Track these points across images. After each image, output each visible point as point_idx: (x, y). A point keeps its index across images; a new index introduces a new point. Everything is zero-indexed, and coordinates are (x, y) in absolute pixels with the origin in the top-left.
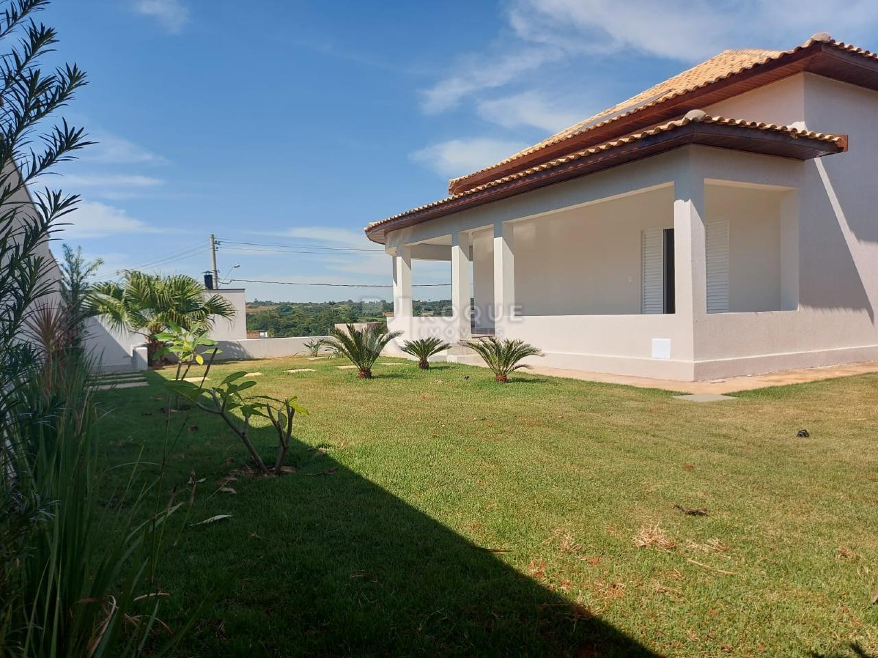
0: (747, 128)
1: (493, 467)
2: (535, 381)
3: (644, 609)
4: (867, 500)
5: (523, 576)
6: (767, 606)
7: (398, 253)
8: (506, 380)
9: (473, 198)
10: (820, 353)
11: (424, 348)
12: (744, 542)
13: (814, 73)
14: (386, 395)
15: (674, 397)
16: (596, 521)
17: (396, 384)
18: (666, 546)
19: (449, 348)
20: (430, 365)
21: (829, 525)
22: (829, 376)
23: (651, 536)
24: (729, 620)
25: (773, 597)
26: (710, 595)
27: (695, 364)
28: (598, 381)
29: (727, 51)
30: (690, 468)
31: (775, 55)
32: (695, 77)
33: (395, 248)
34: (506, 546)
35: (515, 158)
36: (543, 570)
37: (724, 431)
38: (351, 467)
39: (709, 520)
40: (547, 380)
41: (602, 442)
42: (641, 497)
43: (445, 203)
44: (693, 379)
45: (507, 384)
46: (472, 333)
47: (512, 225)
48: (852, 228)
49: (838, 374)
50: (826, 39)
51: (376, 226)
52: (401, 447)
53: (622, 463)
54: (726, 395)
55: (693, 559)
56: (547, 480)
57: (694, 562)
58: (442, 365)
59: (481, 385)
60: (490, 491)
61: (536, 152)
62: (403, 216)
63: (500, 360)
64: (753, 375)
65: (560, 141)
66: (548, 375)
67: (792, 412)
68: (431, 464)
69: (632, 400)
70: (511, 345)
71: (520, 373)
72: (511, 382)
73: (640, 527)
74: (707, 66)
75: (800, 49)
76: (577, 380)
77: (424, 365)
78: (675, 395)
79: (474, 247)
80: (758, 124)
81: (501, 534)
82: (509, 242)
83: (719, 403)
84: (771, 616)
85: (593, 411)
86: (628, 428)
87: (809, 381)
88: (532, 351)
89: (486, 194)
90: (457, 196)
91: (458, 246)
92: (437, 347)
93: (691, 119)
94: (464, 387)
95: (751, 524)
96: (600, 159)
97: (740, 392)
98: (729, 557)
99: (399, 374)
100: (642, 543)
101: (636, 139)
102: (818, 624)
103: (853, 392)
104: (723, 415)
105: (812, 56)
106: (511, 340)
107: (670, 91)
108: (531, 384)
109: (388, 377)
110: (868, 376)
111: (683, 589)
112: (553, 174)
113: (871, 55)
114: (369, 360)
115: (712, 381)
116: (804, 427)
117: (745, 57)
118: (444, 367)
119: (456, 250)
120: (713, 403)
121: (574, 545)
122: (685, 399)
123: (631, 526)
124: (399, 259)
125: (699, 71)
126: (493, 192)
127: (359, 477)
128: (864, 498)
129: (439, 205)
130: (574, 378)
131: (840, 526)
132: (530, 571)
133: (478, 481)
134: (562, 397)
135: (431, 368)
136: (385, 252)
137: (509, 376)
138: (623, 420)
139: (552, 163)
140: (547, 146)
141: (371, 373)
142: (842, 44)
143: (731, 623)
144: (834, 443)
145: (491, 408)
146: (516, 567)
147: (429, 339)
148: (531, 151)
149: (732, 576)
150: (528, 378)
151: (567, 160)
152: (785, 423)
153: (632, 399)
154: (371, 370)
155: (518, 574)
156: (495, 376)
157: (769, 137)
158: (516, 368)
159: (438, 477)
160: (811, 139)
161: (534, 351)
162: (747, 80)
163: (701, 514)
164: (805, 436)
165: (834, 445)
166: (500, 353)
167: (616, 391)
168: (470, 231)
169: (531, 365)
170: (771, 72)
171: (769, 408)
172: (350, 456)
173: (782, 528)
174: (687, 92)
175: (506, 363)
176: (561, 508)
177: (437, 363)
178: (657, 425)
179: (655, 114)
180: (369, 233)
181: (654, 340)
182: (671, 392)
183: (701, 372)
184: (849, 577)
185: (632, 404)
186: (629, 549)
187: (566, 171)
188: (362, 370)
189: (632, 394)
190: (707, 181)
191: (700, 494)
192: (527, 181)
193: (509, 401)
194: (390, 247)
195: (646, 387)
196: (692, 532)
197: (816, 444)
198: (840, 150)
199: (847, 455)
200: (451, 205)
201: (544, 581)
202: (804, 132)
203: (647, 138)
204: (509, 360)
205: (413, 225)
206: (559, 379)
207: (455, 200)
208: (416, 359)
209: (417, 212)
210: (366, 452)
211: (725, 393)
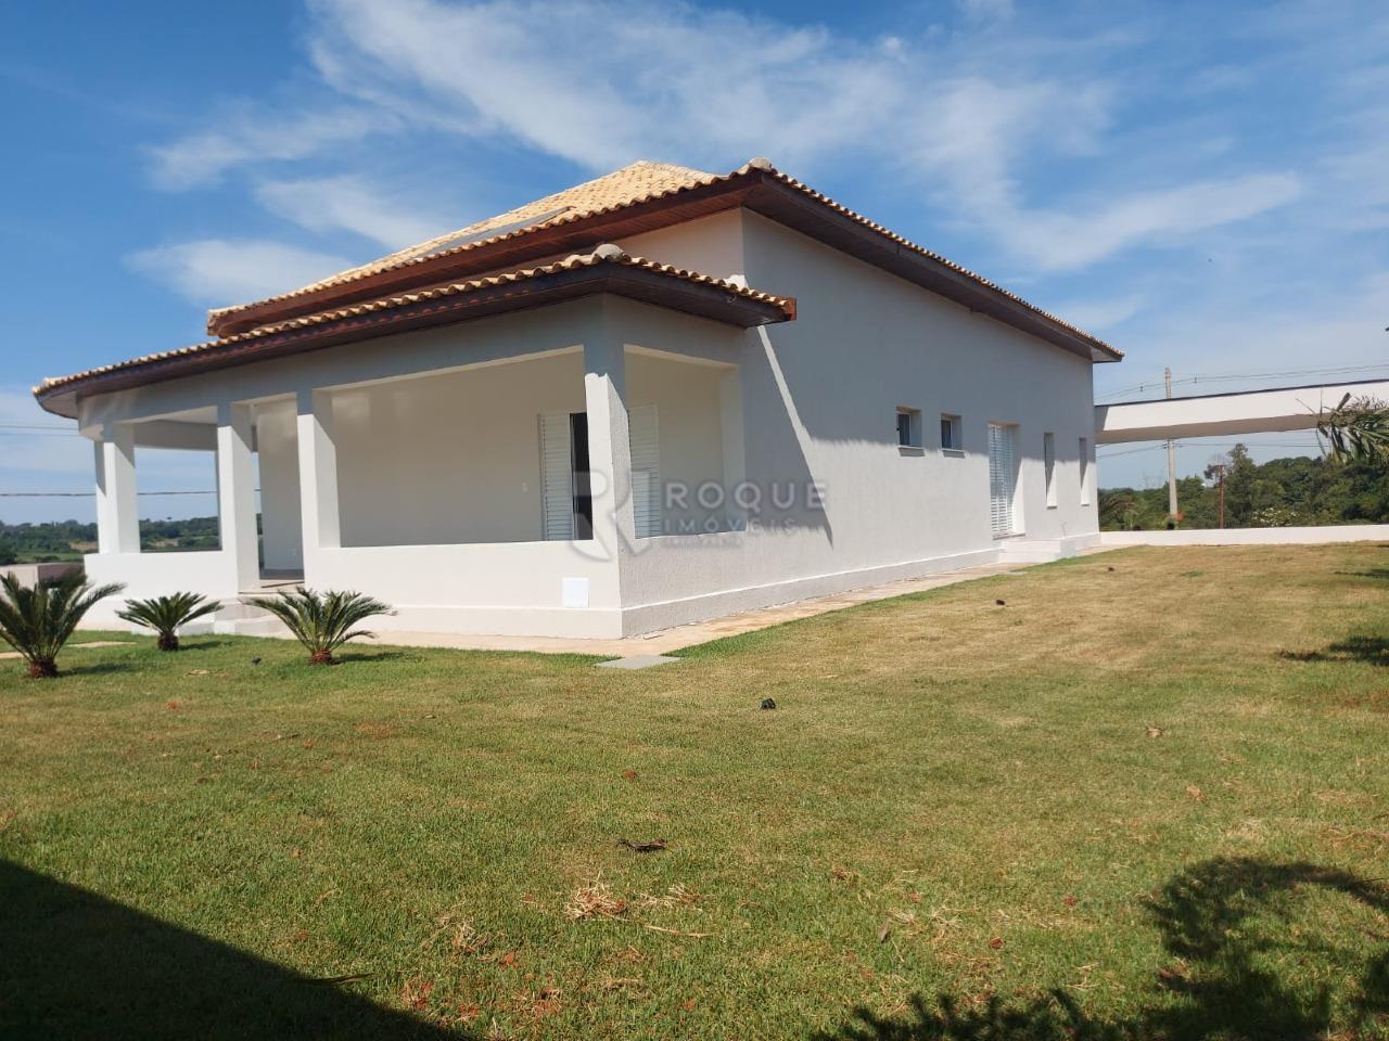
0: (675, 277)
1: (321, 822)
2: (381, 657)
3: (594, 1024)
4: (854, 791)
5: (394, 1014)
6: (759, 976)
7: (108, 436)
8: (330, 661)
9: (257, 346)
10: (773, 587)
11: (168, 613)
12: (717, 882)
13: (755, 210)
14: (92, 708)
15: (598, 664)
16: (506, 888)
17: (112, 685)
18: (612, 910)
19: (220, 608)
20: (181, 643)
21: (817, 835)
22: (789, 618)
23: (590, 897)
24: (712, 1010)
25: (765, 960)
26: (682, 977)
27: (624, 612)
28: (484, 648)
29: (641, 163)
30: (633, 776)
31: (707, 179)
32: (601, 193)
33: (100, 428)
34: (359, 964)
35: (329, 285)
36: (427, 993)
37: (671, 711)
38: (27, 861)
39: (668, 854)
40: (401, 654)
41: (500, 751)
42: (570, 837)
43: (201, 351)
44: (621, 635)
45: (334, 667)
46: (262, 578)
47: (329, 395)
48: (804, 422)
49: (797, 615)
50: (766, 167)
51: (58, 386)
52: (133, 810)
53: (535, 782)
54: (666, 655)
55: (653, 924)
56: (420, 832)
57: (655, 928)
58: (206, 640)
59: (283, 672)
60: (320, 868)
61: (365, 278)
62: (116, 370)
63: (318, 626)
64: (698, 623)
65: (406, 265)
66: (402, 645)
67: (750, 673)
68: (201, 834)
69: (540, 675)
70: (339, 599)
71: (355, 645)
72: (338, 663)
73: (572, 886)
74: (617, 180)
75: (735, 176)
76: (451, 651)
77: (168, 643)
78: (600, 662)
79: (258, 429)
80: (690, 274)
81: (347, 944)
82: (327, 422)
83: (659, 669)
84: (765, 990)
85: (482, 700)
86: (537, 723)
87: (765, 627)
88: (377, 609)
89: (279, 342)
90: (225, 341)
91: (229, 427)
92: (194, 609)
93: (603, 257)
94: (254, 678)
95: (722, 850)
96: (474, 301)
97: (685, 650)
98: (700, 910)
99: (117, 663)
100: (578, 913)
101: (526, 277)
102: (824, 989)
103: (818, 640)
104: (667, 687)
105: (752, 187)
106: (337, 592)
107: (568, 209)
108: (374, 663)
109: (94, 670)
110: (831, 615)
111: (646, 977)
112: (397, 317)
113: (817, 195)
114: (50, 642)
115: (647, 636)
116: (768, 695)
117: (666, 174)
118: (210, 643)
119: (225, 435)
120: (651, 669)
121: (474, 937)
122: (614, 666)
123: (558, 887)
124: (110, 449)
125: (605, 186)
126: (294, 338)
127: (48, 881)
128: (850, 789)
129: (191, 353)
130: (446, 646)
131: (830, 835)
132: (403, 1001)
133: (296, 854)
134: (429, 681)
135: (183, 648)
136: (77, 432)
137: (336, 652)
138: (528, 711)
139: (395, 300)
140: (384, 271)
141: (55, 666)
142: (785, 177)
143: (715, 1014)
144: (806, 714)
145: (305, 714)
146: (378, 998)
147: (178, 594)
148: (357, 276)
149: (708, 938)
150: (369, 653)
151: (420, 297)
152: (743, 690)
153: (538, 674)
154: (56, 660)
155: (384, 1012)
156: (309, 654)
157: (703, 294)
158: (348, 637)
159: (219, 857)
160: (752, 300)
161: (380, 609)
162: (672, 210)
163: (656, 848)
164: (771, 707)
165: (805, 717)
166: (317, 615)
167: (513, 662)
168: (251, 402)
169: (374, 631)
170: (702, 202)
171: (723, 670)
172: (26, 841)
173: (760, 850)
174: (593, 215)
175: (330, 631)
176: (447, 878)
177: (194, 637)
178: (578, 713)
179: (550, 240)
180: (43, 398)
181: (565, 579)
182: (594, 657)
183: (632, 623)
184: (851, 908)
185: (539, 682)
186: (559, 926)
187: (419, 315)
188: (35, 662)
189: (539, 665)
190: (629, 348)
191: (651, 816)
192: (355, 325)
193: (338, 697)
194: (89, 423)
195: (556, 652)
196: (647, 880)
197: (785, 718)
198: (787, 318)
199: (822, 729)
200: (213, 356)
201: (430, 1014)
202: (745, 291)
203: (541, 277)
204: (335, 625)
205: (139, 386)
206: (421, 650)
207: (221, 347)
208: (151, 631)
209: (145, 363)
210: (58, 827)
211: (665, 652)
